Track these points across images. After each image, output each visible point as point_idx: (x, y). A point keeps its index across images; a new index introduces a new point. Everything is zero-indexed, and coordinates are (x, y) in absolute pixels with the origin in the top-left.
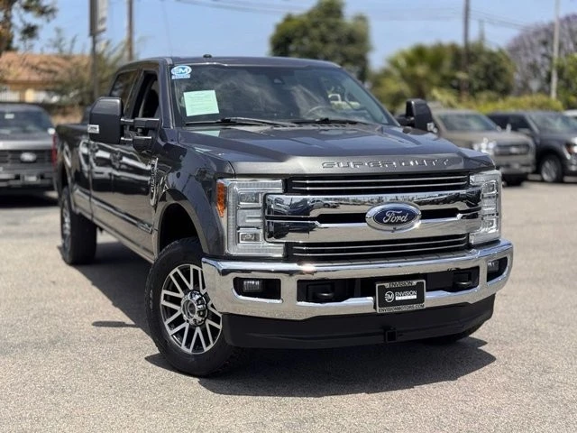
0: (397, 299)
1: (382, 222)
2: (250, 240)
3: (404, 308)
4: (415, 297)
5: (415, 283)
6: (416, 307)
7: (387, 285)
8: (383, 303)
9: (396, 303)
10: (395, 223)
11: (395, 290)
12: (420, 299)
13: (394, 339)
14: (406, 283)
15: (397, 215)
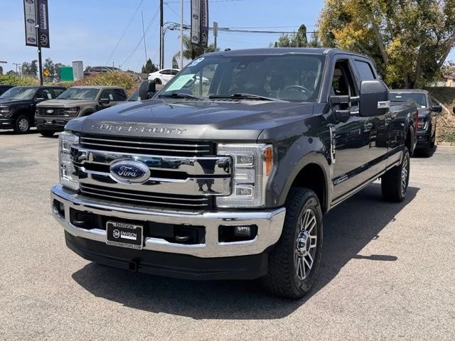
0: (121, 237)
1: (118, 174)
3: (126, 245)
4: (135, 239)
5: (135, 227)
6: (134, 247)
7: (114, 224)
8: (110, 236)
9: (120, 239)
10: (127, 177)
11: (121, 229)
12: (139, 242)
14: (129, 226)
15: (128, 170)
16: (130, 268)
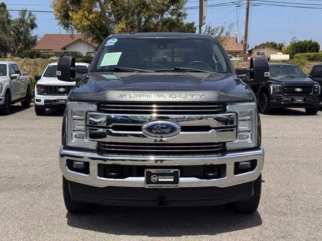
0: (159, 180)
1: (152, 132)
2: (79, 138)
3: (164, 186)
4: (173, 180)
5: (172, 171)
6: (172, 186)
7: (152, 171)
8: (148, 181)
9: (158, 182)
10: (161, 133)
11: (158, 175)
12: (176, 181)
13: (163, 205)
14: (166, 171)
15: (162, 128)
16: (159, 205)
